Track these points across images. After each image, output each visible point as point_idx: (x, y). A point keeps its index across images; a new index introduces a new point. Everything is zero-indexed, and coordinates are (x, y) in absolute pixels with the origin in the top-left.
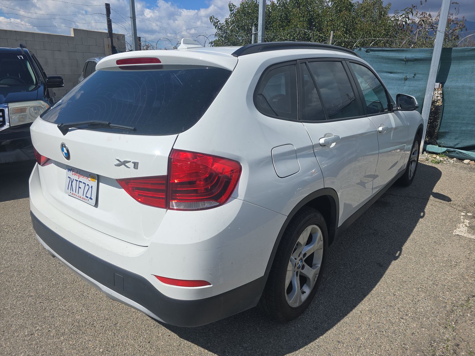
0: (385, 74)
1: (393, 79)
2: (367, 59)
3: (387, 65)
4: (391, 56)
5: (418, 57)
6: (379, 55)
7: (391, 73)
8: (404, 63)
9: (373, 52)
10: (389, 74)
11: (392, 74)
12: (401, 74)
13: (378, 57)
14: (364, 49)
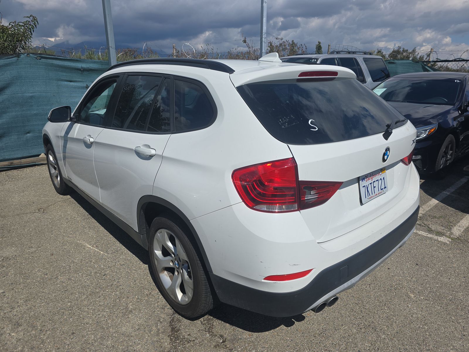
0: (66, 83)
1: (75, 87)
2: (41, 66)
3: (64, 74)
4: (67, 65)
5: (92, 67)
6: (53, 63)
7: (71, 81)
8: (81, 72)
9: (45, 60)
10: (69, 82)
11: (72, 83)
12: (82, 83)
13: (52, 65)
14: (33, 56)
